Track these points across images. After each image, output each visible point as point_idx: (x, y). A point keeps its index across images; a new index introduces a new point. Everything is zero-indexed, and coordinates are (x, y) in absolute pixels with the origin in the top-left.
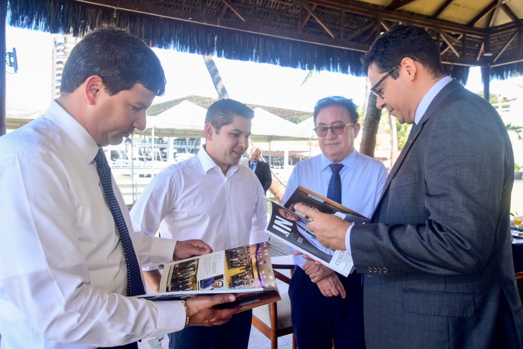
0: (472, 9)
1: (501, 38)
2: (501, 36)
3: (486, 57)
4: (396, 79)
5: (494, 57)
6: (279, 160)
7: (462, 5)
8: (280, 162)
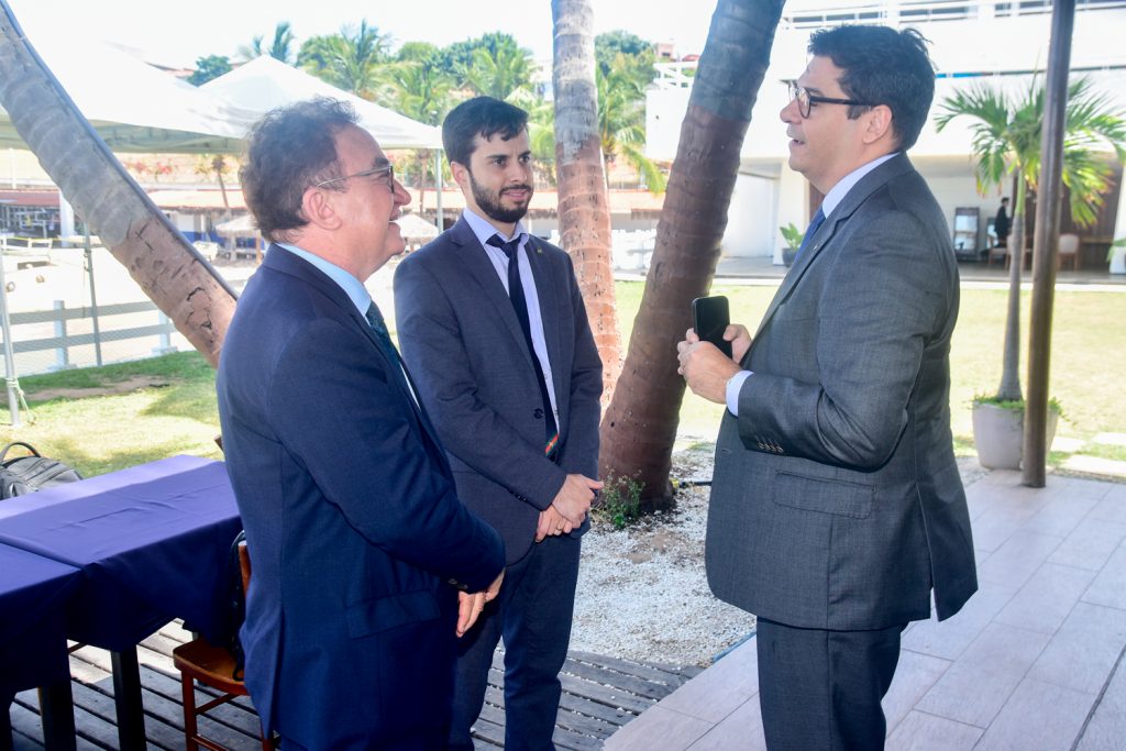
4: (849, 118)
6: (41, 216)
8: (43, 224)
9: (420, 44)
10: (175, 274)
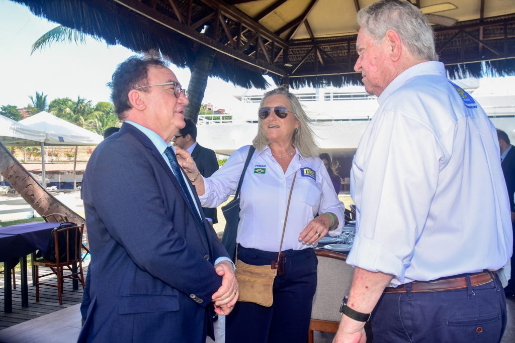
0: (283, 20)
1: (295, 51)
2: (295, 49)
3: (286, 66)
5: (292, 69)
7: (278, 13)
9: (105, 103)
10: (22, 180)
